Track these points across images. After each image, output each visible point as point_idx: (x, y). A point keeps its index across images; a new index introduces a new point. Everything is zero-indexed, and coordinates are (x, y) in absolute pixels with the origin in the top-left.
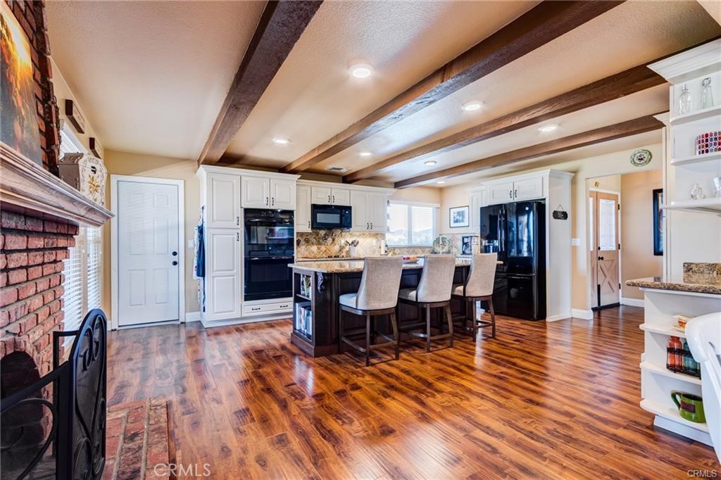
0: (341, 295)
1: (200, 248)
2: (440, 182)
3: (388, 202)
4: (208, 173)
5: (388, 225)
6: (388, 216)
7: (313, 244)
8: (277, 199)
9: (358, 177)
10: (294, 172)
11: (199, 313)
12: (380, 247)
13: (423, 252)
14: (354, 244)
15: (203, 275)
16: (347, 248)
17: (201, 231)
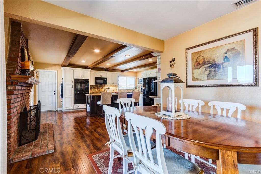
0: (98, 101)
1: (62, 90)
2: (135, 70)
3: (119, 76)
4: (64, 69)
5: (119, 83)
6: (119, 81)
7: (96, 89)
8: (84, 76)
9: (109, 69)
10: (89, 68)
11: (61, 108)
12: (117, 90)
13: (131, 91)
14: (109, 89)
15: (63, 97)
16: (106, 90)
17: (62, 85)
